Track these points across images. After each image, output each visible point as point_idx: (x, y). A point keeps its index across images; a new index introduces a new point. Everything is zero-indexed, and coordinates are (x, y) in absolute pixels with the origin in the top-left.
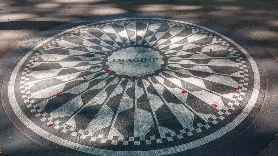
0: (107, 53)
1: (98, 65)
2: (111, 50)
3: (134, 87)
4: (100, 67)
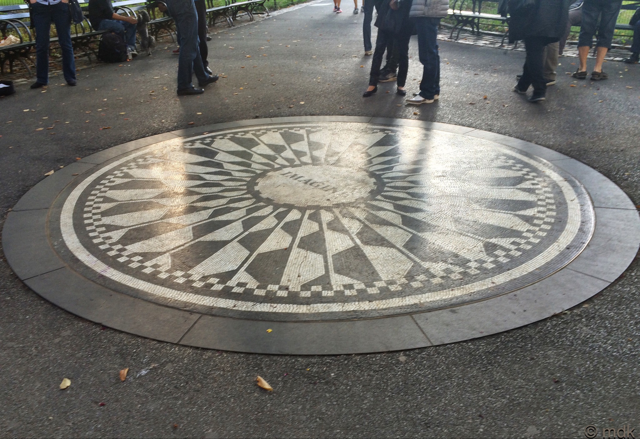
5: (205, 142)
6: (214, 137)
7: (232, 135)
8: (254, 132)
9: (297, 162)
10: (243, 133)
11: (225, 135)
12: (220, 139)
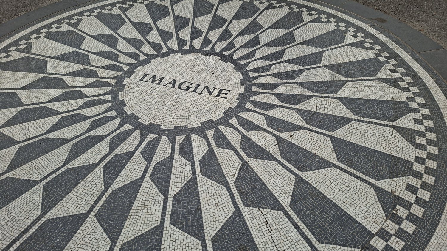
0: (126, 68)
1: (102, 97)
2: (136, 62)
3: (171, 158)
4: (106, 102)
5: (73, 21)
6: (81, 14)
7: (99, 10)
8: (120, 5)
9: (165, 50)
10: (110, 7)
11: (91, 11)
12: (88, 16)
